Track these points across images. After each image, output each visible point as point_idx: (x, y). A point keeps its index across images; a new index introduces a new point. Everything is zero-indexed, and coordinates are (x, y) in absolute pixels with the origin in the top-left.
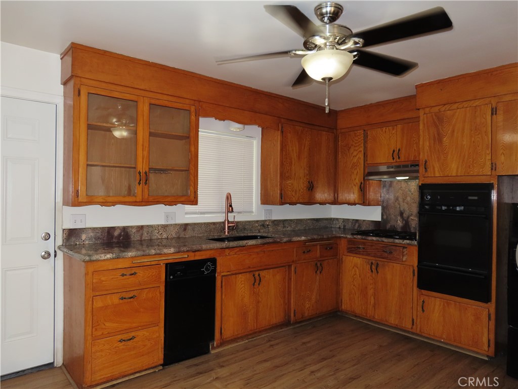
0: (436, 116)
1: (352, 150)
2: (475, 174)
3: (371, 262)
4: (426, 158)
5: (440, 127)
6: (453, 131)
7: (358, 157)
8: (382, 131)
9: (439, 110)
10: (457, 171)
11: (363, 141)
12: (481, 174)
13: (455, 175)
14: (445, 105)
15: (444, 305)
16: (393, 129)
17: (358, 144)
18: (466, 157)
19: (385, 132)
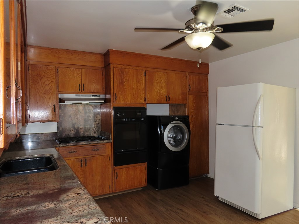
0: (120, 70)
1: (44, 80)
2: (138, 102)
3: (80, 160)
4: (116, 93)
5: (122, 76)
6: (129, 80)
7: (50, 85)
8: (71, 70)
9: (121, 67)
10: (131, 101)
11: (55, 74)
12: (140, 102)
13: (130, 103)
14: (124, 65)
15: (127, 170)
16: (79, 70)
17: (50, 76)
18: (135, 94)
19: (73, 71)
